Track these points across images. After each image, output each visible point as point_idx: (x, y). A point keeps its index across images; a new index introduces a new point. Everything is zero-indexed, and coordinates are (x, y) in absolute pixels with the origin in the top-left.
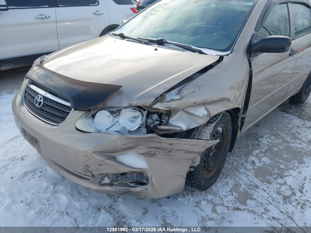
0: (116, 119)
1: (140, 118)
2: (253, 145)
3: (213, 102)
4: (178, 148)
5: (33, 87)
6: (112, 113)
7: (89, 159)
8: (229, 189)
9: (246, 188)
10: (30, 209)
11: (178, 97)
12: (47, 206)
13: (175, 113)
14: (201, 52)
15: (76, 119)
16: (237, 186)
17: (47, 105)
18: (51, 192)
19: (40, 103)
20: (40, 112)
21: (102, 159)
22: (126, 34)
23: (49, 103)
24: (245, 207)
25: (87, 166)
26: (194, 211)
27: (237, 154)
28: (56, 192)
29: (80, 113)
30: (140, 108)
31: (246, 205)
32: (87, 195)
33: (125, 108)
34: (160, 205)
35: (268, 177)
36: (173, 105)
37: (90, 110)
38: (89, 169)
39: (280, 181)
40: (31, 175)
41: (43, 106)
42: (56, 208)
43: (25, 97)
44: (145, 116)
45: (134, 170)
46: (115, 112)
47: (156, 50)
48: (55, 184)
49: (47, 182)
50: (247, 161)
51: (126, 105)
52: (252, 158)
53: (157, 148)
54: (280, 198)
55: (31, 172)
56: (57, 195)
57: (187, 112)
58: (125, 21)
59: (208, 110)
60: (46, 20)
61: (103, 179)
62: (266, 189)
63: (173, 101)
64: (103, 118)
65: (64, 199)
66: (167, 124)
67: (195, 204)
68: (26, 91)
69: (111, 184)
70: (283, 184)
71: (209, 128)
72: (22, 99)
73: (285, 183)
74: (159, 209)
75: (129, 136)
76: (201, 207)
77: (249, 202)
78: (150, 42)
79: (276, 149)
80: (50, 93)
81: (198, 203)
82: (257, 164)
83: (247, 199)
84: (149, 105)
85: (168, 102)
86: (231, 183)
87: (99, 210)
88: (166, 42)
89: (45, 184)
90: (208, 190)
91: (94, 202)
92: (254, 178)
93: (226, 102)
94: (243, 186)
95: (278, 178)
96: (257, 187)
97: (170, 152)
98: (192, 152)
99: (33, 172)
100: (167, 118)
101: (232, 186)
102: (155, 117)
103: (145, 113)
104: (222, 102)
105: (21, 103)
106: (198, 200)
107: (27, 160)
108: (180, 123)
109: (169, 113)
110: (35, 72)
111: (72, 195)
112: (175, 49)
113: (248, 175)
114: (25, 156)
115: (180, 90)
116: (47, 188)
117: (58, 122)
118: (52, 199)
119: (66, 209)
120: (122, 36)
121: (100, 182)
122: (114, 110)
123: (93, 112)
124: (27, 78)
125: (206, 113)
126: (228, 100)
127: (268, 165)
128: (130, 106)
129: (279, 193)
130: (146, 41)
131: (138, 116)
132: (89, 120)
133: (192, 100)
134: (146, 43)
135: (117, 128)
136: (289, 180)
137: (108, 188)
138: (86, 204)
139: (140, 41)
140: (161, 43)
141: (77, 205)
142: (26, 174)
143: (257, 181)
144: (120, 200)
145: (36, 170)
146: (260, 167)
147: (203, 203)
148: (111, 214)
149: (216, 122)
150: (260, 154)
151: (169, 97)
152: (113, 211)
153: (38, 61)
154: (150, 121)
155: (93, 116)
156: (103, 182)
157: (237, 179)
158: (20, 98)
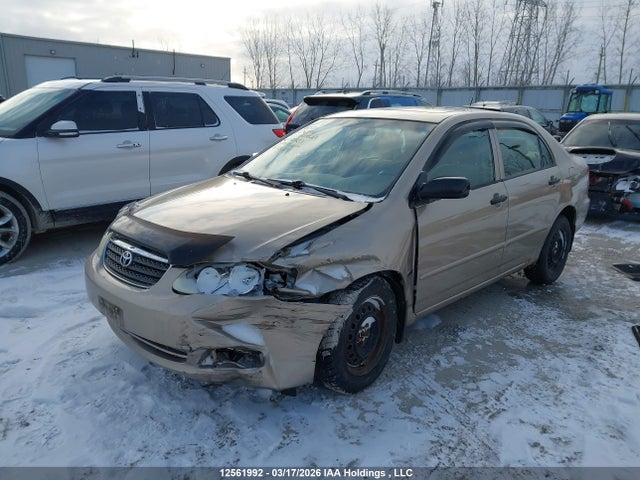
0: (225, 280)
1: (257, 279)
2: (446, 339)
3: (353, 261)
4: (303, 316)
5: (118, 242)
6: (220, 271)
7: (187, 327)
8: (390, 393)
9: (416, 394)
10: (101, 411)
11: (306, 252)
12: (124, 409)
13: (303, 273)
14: (345, 199)
15: (174, 278)
16: (404, 390)
17: (137, 263)
18: (131, 393)
19: (128, 261)
20: (126, 274)
21: (204, 327)
22: (251, 174)
23: (139, 261)
24: (408, 415)
25: (184, 335)
26: (332, 417)
27: (416, 352)
28: (136, 393)
29: (179, 271)
30: (256, 265)
31: (410, 413)
32: (181, 397)
33: (237, 264)
34: (285, 411)
35: (454, 381)
36: (301, 262)
37: (192, 267)
38: (186, 340)
39: (471, 385)
40: (101, 373)
41: (132, 264)
42: (137, 411)
43: (106, 256)
44: (263, 276)
45: (244, 345)
46: (225, 270)
47: (288, 195)
48: (136, 384)
49: (125, 380)
50: (428, 361)
51: (239, 261)
52: (437, 357)
53: (277, 317)
54: (462, 406)
55: (100, 369)
56: (139, 397)
57: (319, 272)
58: (254, 154)
59: (348, 272)
60: (134, 150)
61: (203, 358)
62: (445, 395)
63: (300, 257)
64: (209, 278)
65: (148, 401)
66: (293, 287)
67: (336, 410)
68: (107, 249)
69: (214, 366)
70: (473, 390)
71: (351, 295)
72: (101, 261)
73: (478, 388)
74: (284, 415)
75: (238, 298)
76: (343, 413)
77: (415, 409)
78: (282, 185)
79: (479, 346)
80: (143, 248)
81: (340, 410)
82: (442, 364)
83: (413, 405)
84: (266, 260)
85: (293, 257)
86: (396, 386)
87: (197, 414)
88: (305, 186)
89: (122, 383)
90: (358, 395)
91: (192, 405)
92: (433, 381)
93: (373, 261)
94: (413, 391)
95: (469, 381)
96: (433, 392)
97: (293, 322)
98: (321, 322)
99: (104, 369)
100: (292, 280)
101: (395, 391)
102: (277, 277)
103: (263, 272)
104: (368, 262)
105: (100, 265)
106: (341, 405)
107: (96, 355)
108: (309, 285)
109: (295, 273)
110: (121, 223)
111: (160, 396)
112: (314, 194)
113: (424, 378)
114: (92, 350)
115: (310, 245)
116: (123, 389)
117: (151, 285)
118: (132, 402)
119: (151, 412)
120: (247, 177)
121: (200, 362)
122: (222, 267)
123: (195, 271)
124: (111, 231)
125: (345, 275)
126: (376, 259)
127: (461, 367)
128: (243, 262)
129: (463, 400)
130: (278, 184)
131: (254, 277)
132: (191, 281)
133: (323, 257)
134: (277, 187)
135: (225, 290)
136: (485, 386)
137: (210, 370)
138: (179, 407)
139: (269, 183)
140: (298, 186)
141: (167, 408)
142: (93, 372)
143: (436, 386)
144: (229, 403)
145: (109, 366)
146: (446, 369)
147: (348, 409)
148: (214, 419)
149: (362, 289)
150: (452, 352)
151: (294, 251)
152: (216, 417)
153: (125, 209)
154: (270, 282)
155: (196, 276)
156: (203, 364)
157: (406, 382)
158: (99, 259)
